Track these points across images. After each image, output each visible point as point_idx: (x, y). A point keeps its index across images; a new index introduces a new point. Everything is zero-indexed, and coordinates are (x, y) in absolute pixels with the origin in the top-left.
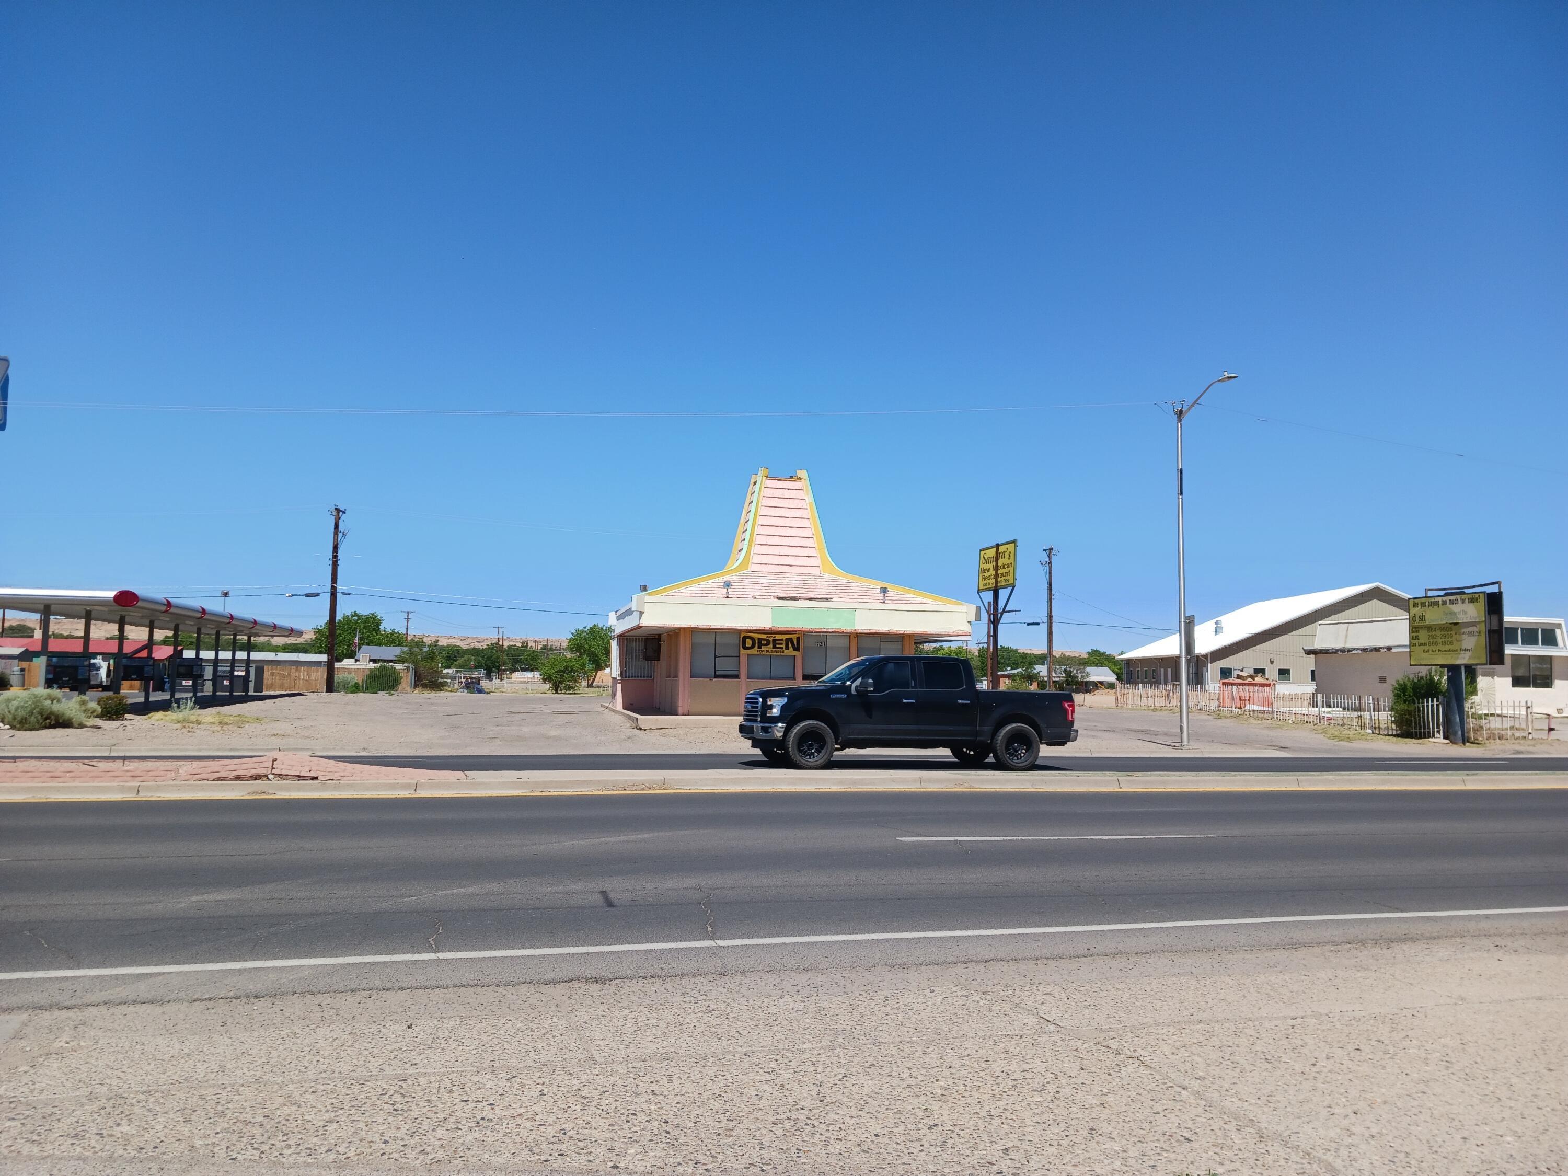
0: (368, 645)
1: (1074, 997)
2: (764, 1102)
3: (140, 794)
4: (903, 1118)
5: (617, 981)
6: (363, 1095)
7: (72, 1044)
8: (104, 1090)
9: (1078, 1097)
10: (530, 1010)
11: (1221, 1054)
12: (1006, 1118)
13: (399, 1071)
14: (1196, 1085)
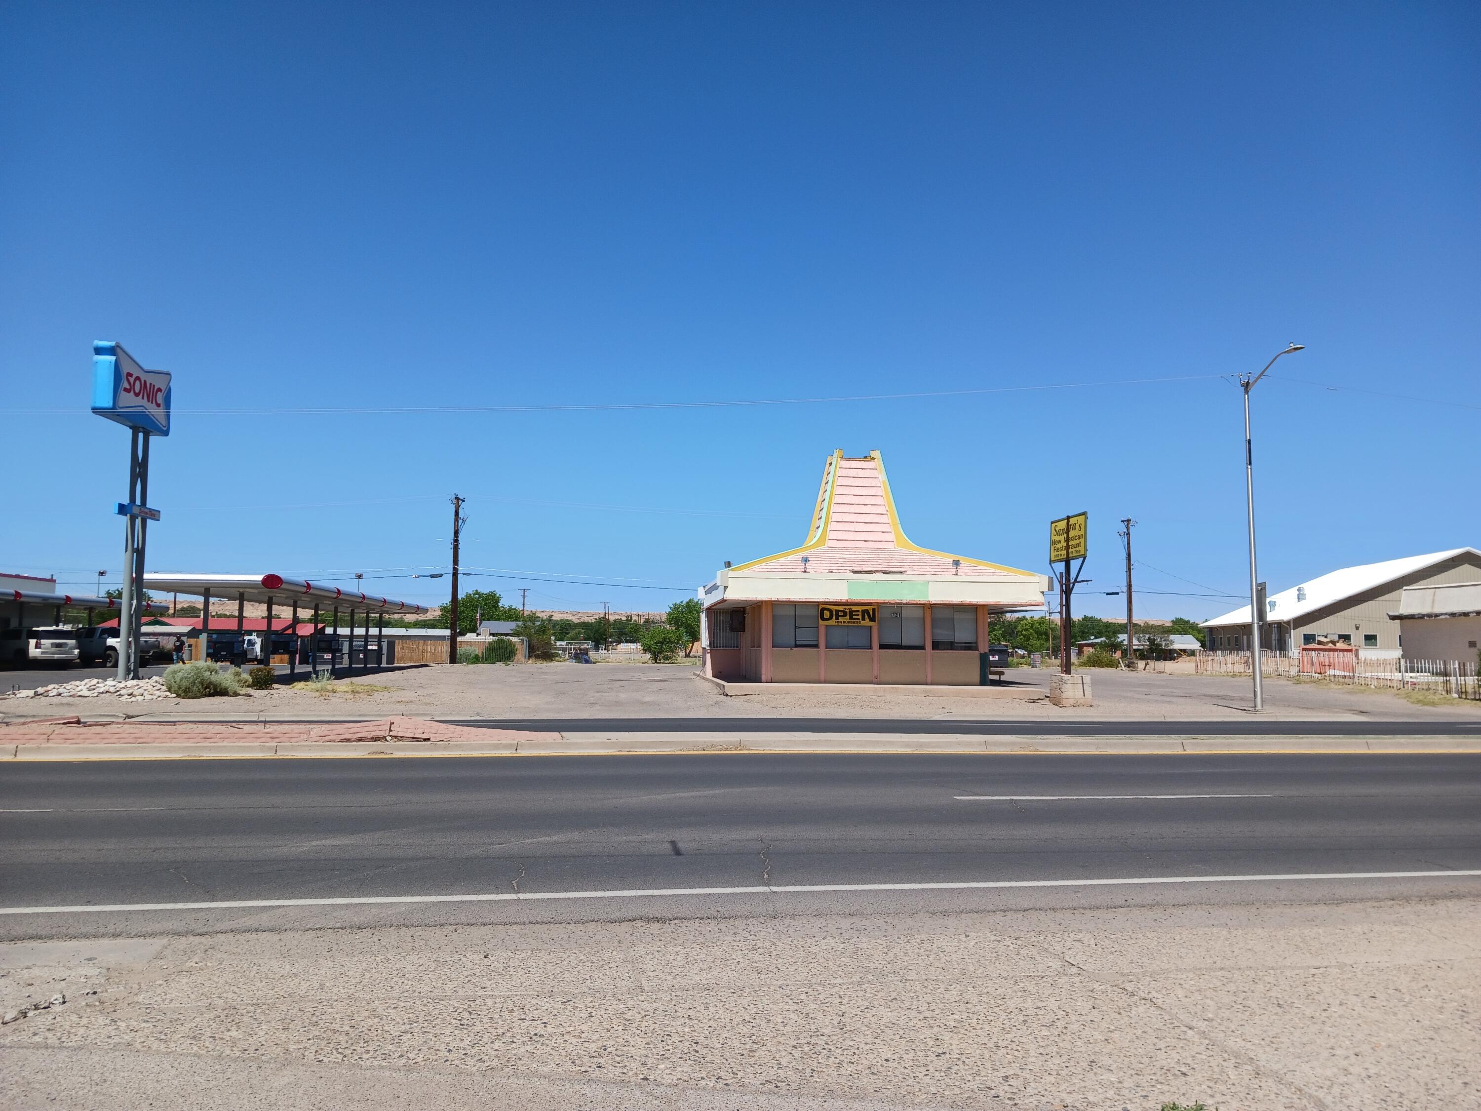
0: (488, 620)
1: (1102, 943)
2: (788, 1028)
3: (278, 753)
4: (914, 1047)
5: (676, 921)
6: (436, 1012)
7: (201, 964)
8: (220, 1002)
9: (1084, 1033)
10: (595, 945)
11: (1235, 998)
12: (1012, 1049)
13: (470, 993)
14: (1203, 1025)
